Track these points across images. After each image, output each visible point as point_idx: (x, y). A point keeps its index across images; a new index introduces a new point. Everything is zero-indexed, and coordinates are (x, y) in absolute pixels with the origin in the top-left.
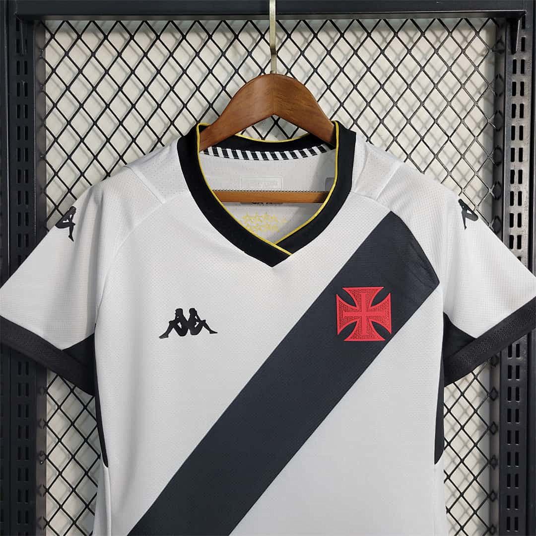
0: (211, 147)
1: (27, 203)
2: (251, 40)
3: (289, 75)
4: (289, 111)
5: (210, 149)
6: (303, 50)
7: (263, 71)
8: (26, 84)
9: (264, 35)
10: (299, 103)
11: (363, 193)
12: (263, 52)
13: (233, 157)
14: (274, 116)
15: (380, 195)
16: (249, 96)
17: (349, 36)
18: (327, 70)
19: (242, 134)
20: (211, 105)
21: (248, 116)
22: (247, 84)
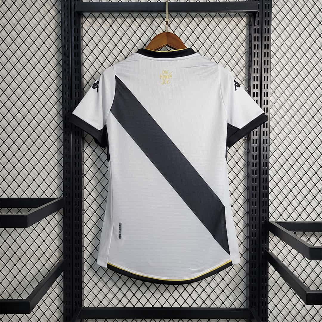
1: (78, 81)
2: (160, 21)
6: (179, 24)
8: (78, 37)
9: (164, 19)
12: (164, 25)
17: (195, 19)
18: (188, 32)
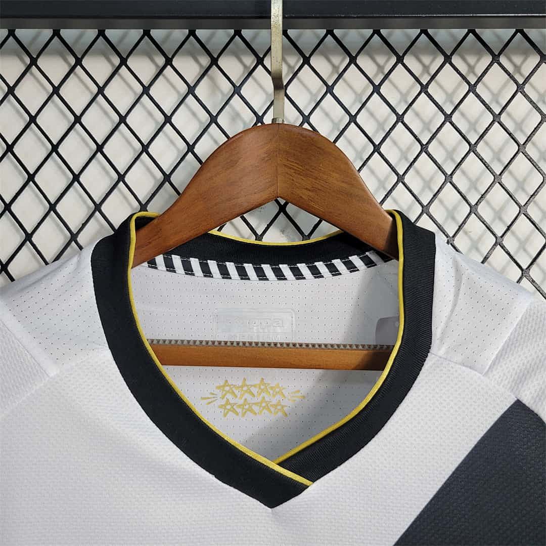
0: (161, 256)
3: (306, 126)
4: (307, 193)
5: (160, 260)
6: (330, 84)
7: (260, 119)
9: (262, 59)
10: (325, 177)
11: (458, 358)
12: (261, 87)
13: (201, 274)
14: (279, 199)
15: (494, 363)
16: (232, 164)
19: (219, 230)
20: (167, 178)
21: (229, 200)
22: (231, 141)
